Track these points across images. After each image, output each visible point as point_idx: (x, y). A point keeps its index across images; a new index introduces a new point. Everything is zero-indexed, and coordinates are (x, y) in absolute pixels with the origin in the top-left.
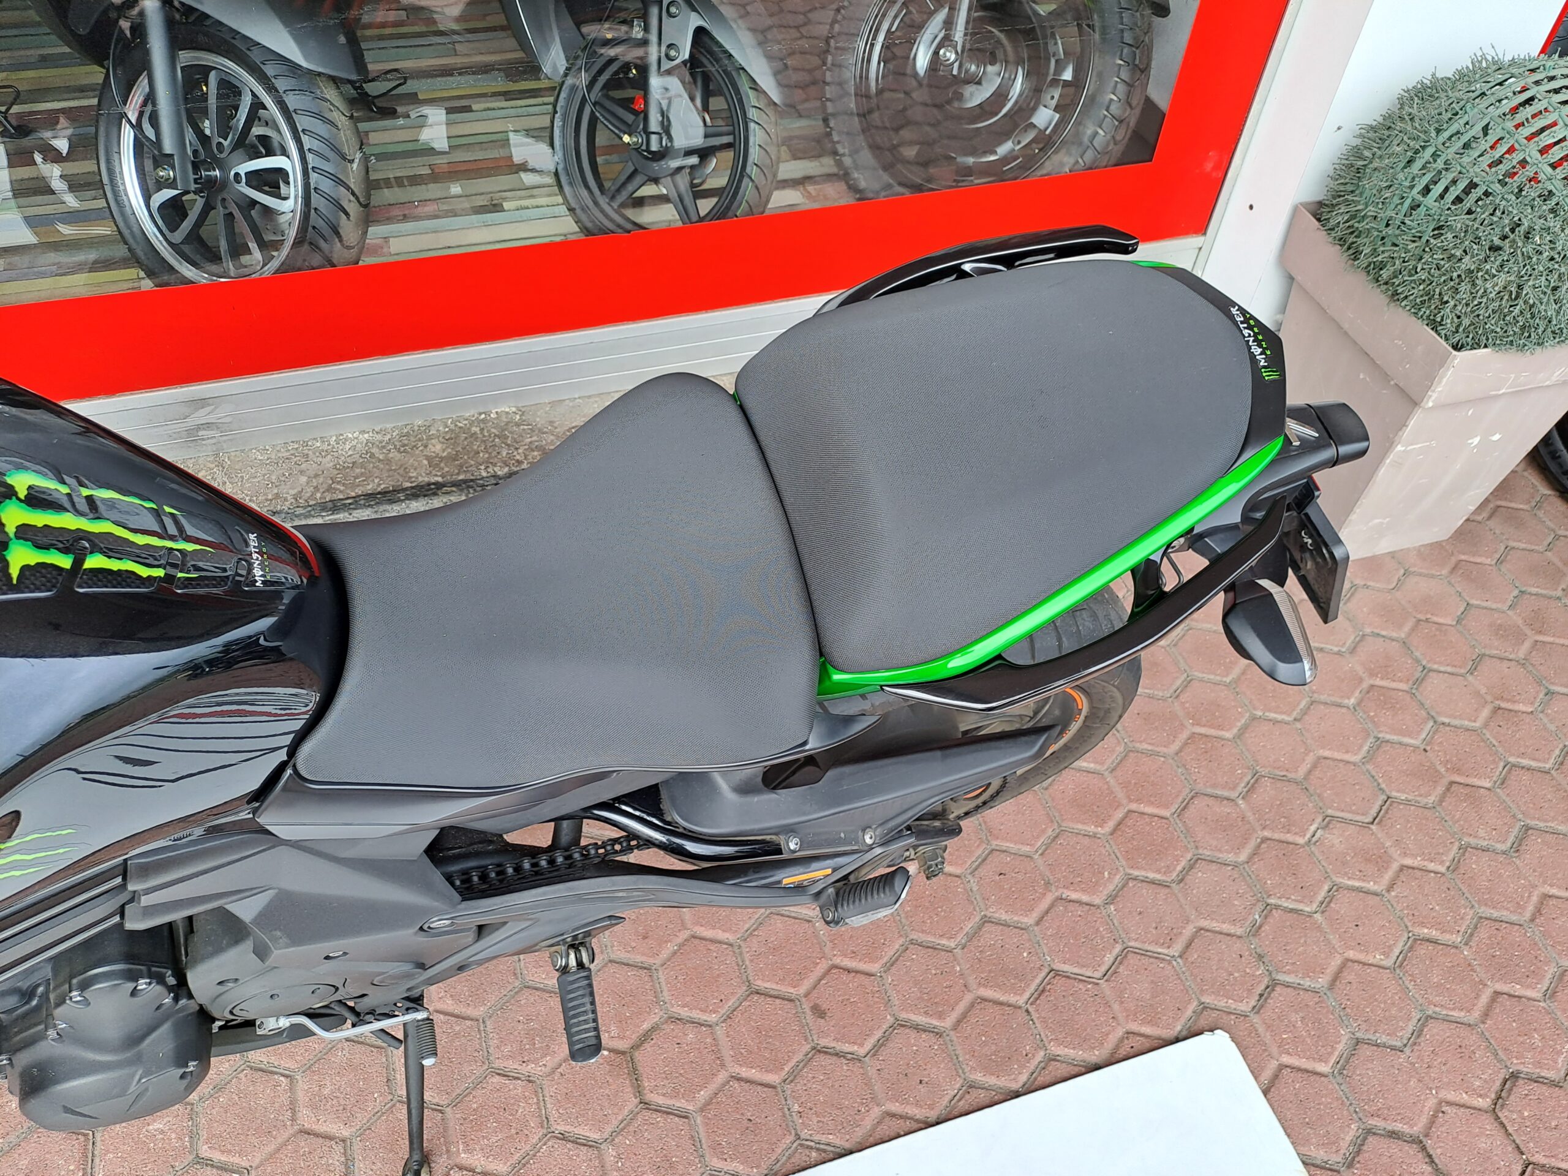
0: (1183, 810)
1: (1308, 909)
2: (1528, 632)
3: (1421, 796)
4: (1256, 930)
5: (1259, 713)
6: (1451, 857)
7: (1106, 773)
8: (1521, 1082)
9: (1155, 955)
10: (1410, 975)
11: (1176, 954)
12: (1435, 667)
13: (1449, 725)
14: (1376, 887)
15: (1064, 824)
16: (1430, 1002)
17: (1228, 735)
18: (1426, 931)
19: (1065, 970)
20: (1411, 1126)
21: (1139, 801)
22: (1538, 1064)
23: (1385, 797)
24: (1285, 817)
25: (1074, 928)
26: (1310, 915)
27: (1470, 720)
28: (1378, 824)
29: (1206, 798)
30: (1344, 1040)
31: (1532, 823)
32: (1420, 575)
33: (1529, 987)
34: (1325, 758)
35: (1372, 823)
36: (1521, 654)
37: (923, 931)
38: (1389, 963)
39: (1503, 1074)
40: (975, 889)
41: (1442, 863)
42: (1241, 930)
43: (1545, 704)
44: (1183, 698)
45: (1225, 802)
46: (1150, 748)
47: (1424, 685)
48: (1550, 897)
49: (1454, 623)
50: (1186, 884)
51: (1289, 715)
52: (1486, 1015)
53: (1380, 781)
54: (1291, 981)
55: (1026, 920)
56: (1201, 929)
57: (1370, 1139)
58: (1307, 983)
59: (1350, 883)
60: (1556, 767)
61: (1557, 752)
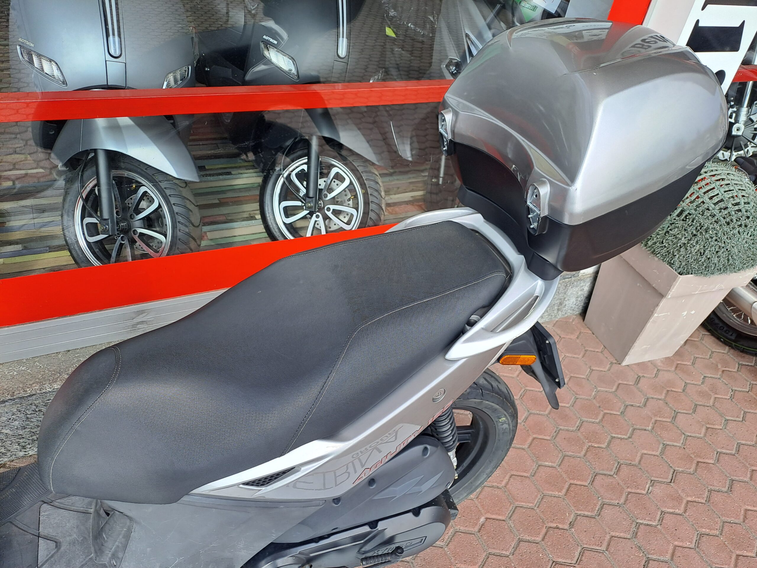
0: (593, 482)
1: (654, 524)
2: (712, 394)
3: (687, 468)
4: (635, 535)
5: (614, 435)
6: (706, 496)
7: (557, 467)
9: (596, 550)
10: (702, 551)
11: (605, 549)
12: (679, 411)
13: (690, 436)
14: (679, 512)
15: (544, 492)
17: (603, 446)
18: (704, 530)
19: (560, 561)
21: (573, 479)
23: (672, 470)
24: (635, 482)
25: (559, 541)
26: (656, 526)
27: (699, 434)
28: (674, 482)
29: (601, 475)
31: (734, 478)
32: (664, 370)
34: (645, 454)
35: (671, 482)
36: (711, 404)
37: (494, 548)
38: (692, 546)
40: (512, 526)
41: (703, 498)
42: (629, 535)
43: (726, 425)
44: (582, 429)
45: (609, 477)
46: (573, 454)
47: (677, 419)
48: (748, 510)
49: (682, 391)
50: (602, 516)
51: (626, 435)
53: (669, 463)
54: (655, 558)
55: (537, 539)
56: (613, 537)
58: (662, 558)
59: (669, 510)
60: (737, 452)
61: (735, 446)
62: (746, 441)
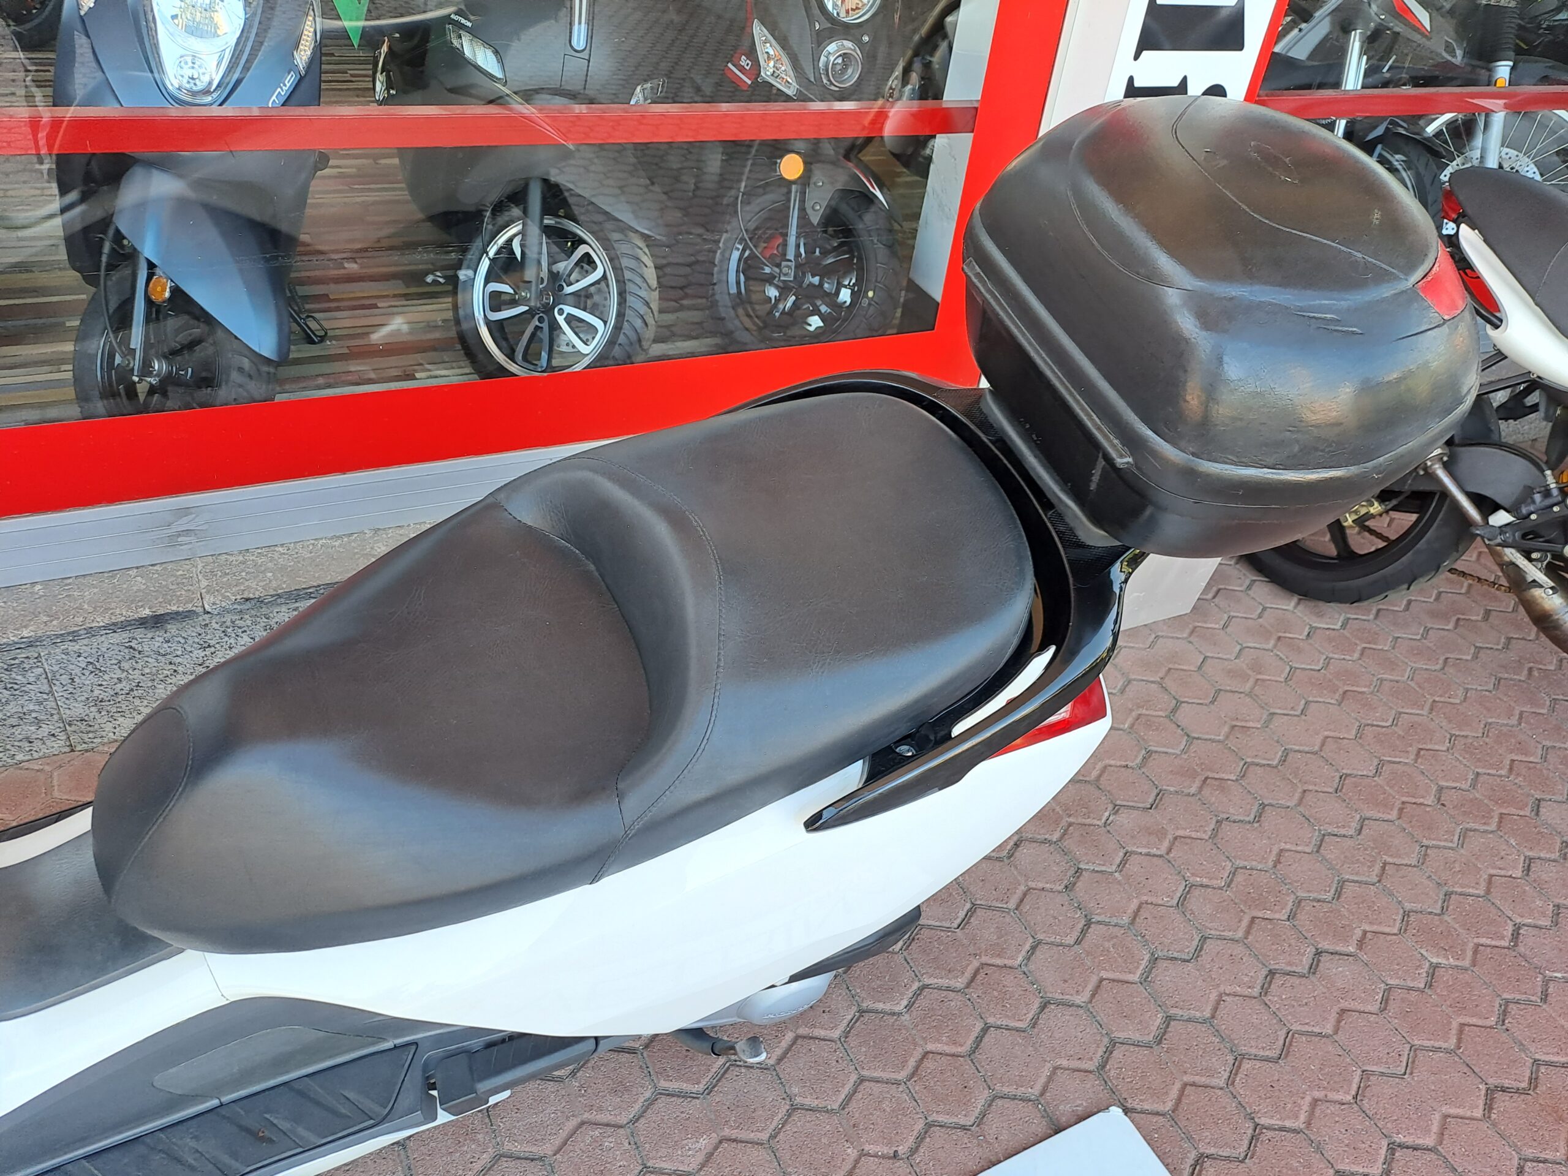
1: (1109, 870)
2: (1250, 672)
3: (1184, 787)
4: (1071, 887)
6: (1211, 828)
8: (1277, 975)
9: (998, 909)
10: (1190, 910)
11: (1013, 907)
12: (1186, 699)
13: (1201, 739)
14: (1158, 852)
16: (1207, 928)
18: (1198, 879)
19: (930, 924)
20: (1203, 1011)
22: (1289, 964)
23: (1158, 790)
24: (1087, 809)
26: (1111, 873)
27: (1215, 735)
28: (1156, 808)
30: (1147, 957)
31: (1266, 802)
32: (1168, 637)
33: (1276, 912)
34: (1113, 766)
35: (1151, 808)
36: (1248, 689)
38: (1173, 903)
39: (1264, 972)
41: (1205, 832)
42: (1062, 887)
43: (1269, 721)
47: (1178, 712)
48: (1286, 850)
49: (1196, 669)
50: (1017, 859)
52: (1248, 932)
53: (1154, 779)
56: (1030, 888)
57: (1172, 1023)
58: (1114, 921)
59: (1139, 850)
60: (1281, 763)
61: (1280, 753)
62: (1301, 745)
